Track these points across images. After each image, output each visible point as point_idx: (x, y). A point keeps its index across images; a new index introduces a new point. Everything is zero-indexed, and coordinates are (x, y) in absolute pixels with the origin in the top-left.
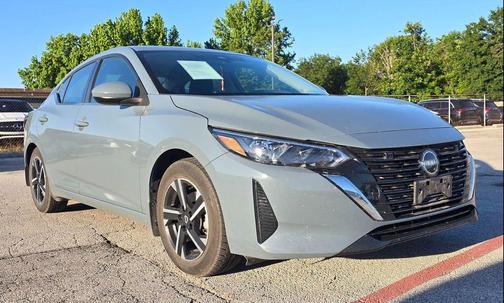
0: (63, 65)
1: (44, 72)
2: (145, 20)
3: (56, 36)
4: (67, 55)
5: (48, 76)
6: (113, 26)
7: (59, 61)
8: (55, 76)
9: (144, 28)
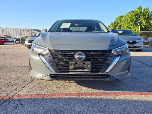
0: (119, 24)
1: (114, 26)
2: (143, 9)
3: (118, 16)
4: (120, 21)
5: (114, 27)
6: (133, 12)
7: (118, 23)
8: (116, 27)
9: (143, 12)
